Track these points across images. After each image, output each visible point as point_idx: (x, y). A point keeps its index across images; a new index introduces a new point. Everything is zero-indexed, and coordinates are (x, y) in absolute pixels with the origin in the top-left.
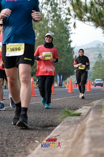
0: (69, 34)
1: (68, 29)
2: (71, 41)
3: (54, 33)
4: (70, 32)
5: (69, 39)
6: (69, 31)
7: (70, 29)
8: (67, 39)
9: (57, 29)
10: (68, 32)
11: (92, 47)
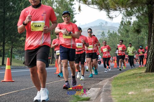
0: (73, 14)
1: (73, 10)
2: (75, 21)
3: (59, 14)
4: (74, 13)
5: (74, 20)
6: (73, 11)
7: (74, 10)
8: (71, 19)
9: (62, 10)
10: (72, 13)
11: (95, 25)
